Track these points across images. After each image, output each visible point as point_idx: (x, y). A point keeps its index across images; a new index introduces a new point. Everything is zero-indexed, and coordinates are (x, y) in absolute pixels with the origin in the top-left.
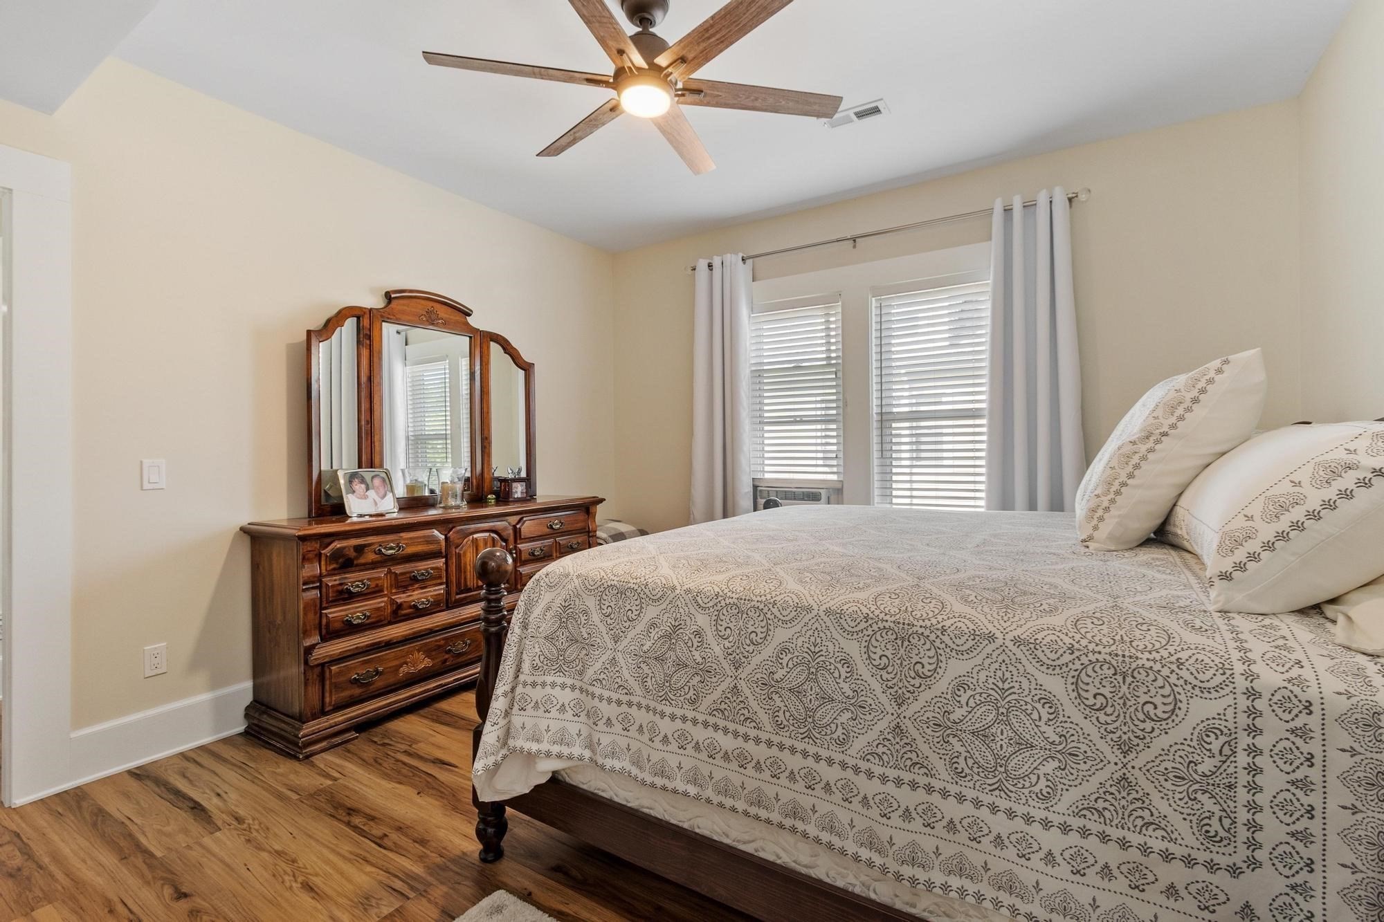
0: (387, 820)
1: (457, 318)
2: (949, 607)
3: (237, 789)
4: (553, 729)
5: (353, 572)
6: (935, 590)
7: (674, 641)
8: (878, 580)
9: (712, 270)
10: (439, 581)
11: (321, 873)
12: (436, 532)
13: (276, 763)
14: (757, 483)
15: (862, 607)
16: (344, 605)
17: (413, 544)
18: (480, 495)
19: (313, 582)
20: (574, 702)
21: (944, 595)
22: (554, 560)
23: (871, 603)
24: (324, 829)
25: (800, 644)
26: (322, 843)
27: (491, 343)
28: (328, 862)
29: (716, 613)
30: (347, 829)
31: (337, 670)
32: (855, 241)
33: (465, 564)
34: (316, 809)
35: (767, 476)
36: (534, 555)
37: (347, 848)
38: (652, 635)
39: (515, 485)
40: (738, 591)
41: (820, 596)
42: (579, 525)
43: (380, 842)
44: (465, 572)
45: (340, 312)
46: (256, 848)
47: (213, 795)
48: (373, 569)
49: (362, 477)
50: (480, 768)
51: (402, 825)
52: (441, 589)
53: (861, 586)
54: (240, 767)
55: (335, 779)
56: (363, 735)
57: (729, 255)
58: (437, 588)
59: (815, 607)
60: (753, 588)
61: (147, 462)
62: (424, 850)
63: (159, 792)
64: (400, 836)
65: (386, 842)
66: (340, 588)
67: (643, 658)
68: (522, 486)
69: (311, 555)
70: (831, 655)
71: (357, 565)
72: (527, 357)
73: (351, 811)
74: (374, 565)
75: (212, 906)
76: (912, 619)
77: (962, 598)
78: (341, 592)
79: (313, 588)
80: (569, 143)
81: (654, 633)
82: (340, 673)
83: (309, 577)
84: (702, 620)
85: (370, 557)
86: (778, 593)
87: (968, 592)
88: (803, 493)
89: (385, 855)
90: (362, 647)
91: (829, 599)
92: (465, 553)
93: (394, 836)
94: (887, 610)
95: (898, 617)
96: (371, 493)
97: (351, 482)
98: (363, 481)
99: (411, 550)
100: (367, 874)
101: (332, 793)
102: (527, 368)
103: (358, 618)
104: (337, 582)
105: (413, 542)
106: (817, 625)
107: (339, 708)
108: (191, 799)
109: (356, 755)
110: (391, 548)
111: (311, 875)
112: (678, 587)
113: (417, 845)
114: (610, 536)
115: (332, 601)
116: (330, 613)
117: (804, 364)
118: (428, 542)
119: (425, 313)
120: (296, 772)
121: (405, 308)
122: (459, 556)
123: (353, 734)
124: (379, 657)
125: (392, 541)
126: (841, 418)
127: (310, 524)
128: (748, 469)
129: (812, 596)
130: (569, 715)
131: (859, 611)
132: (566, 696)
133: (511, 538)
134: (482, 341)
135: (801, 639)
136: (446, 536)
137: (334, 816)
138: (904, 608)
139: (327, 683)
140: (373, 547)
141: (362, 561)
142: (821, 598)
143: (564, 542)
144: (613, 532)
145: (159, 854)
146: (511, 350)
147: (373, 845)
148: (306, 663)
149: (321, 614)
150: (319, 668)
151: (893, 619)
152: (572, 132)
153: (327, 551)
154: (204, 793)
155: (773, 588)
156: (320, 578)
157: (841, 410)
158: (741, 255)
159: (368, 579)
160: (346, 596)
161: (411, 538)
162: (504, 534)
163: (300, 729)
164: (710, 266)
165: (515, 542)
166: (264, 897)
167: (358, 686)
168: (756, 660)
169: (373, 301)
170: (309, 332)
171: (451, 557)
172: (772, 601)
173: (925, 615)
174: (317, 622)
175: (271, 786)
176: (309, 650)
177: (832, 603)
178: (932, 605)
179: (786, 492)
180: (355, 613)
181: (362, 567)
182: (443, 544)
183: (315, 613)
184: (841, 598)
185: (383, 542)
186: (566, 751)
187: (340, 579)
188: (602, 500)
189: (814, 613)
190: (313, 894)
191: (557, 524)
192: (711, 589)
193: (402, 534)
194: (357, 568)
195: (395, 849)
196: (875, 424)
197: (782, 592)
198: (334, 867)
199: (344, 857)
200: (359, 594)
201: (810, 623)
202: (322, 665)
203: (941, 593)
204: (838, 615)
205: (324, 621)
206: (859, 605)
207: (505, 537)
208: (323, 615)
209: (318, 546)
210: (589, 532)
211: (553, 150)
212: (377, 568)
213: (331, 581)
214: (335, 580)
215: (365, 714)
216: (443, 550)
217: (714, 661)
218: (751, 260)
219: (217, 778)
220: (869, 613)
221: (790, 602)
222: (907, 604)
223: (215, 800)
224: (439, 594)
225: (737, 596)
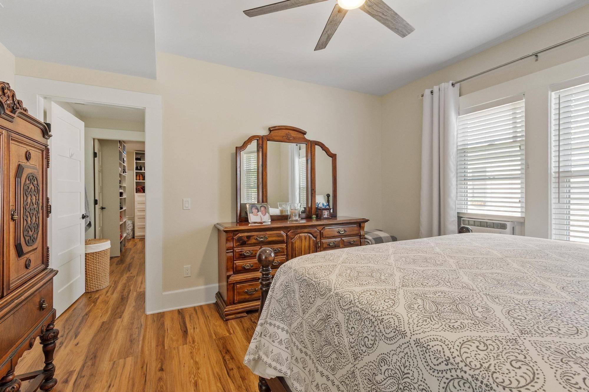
0: (237, 361)
1: (300, 136)
2: (541, 382)
3: (200, 328)
4: (275, 352)
5: (246, 247)
6: (533, 353)
7: (326, 324)
8: (476, 323)
9: (433, 94)
10: (283, 254)
11: (203, 380)
12: (282, 232)
13: (217, 320)
14: (461, 215)
15: (446, 350)
16: (243, 260)
17: (271, 237)
18: (310, 215)
19: (230, 250)
20: (287, 340)
21: (541, 364)
22: (340, 248)
23: (456, 347)
24: (215, 356)
25: (394, 361)
26: (211, 363)
27: (316, 146)
28: (208, 374)
29: (348, 314)
30: (222, 360)
31: (239, 287)
32: (537, 56)
33: (295, 247)
34: (218, 346)
35: (469, 211)
36: (330, 245)
37: (217, 370)
38: (318, 316)
39: (324, 211)
40: (363, 303)
41: (415, 326)
42: (355, 232)
43: (229, 371)
44: (295, 251)
45: (249, 138)
46: (191, 357)
47: (193, 327)
48: (255, 246)
49: (256, 206)
50: (246, 360)
51: (240, 366)
52: (284, 257)
53: (456, 325)
54: (206, 318)
55: (230, 334)
56: (250, 315)
57: (443, 84)
58: (282, 257)
59: (409, 334)
60: (373, 304)
61: (185, 199)
62: (242, 384)
63: (180, 321)
64: (237, 371)
65: (231, 373)
66: (241, 253)
67: (313, 330)
68: (327, 212)
69: (229, 239)
70: (416, 381)
71: (247, 244)
72: (333, 151)
73: (228, 352)
74: (254, 245)
75: (166, 378)
76: (491, 381)
77: (564, 375)
78: (241, 255)
79: (230, 252)
80: (327, 39)
81: (319, 315)
82: (240, 288)
83: (229, 247)
84: (340, 317)
85: (253, 241)
86: (387, 313)
87: (576, 368)
88: (493, 223)
89: (227, 380)
90: (249, 279)
91: (420, 331)
92: (295, 242)
93: (235, 371)
94: (468, 360)
95: (477, 372)
96: (260, 213)
97: (251, 209)
98: (257, 209)
99: (270, 239)
100: (217, 386)
101: (226, 340)
102: (333, 157)
103: (248, 266)
104: (240, 250)
105: (271, 235)
106: (407, 350)
107: (240, 302)
108: (186, 327)
109: (242, 324)
110: (262, 238)
111: (200, 378)
112: (333, 290)
113: (240, 379)
114: (373, 239)
115: (238, 258)
116: (237, 263)
117: (496, 143)
118: (278, 236)
119: (285, 135)
120: (220, 326)
121: (277, 134)
122: (292, 243)
123: (245, 314)
124: (256, 284)
125: (262, 235)
126: (524, 176)
127: (237, 225)
128: (454, 207)
129: (409, 324)
130: (283, 347)
131: (442, 352)
132: (283, 336)
133: (319, 237)
134: (312, 145)
135: (395, 357)
136: (287, 234)
137: (221, 352)
138: (486, 365)
139: (236, 291)
140: (254, 237)
141: (249, 242)
142: (415, 328)
143: (346, 240)
144: (376, 237)
145: (166, 348)
146: (325, 149)
147: (226, 373)
148: (227, 282)
149: (234, 262)
150: (233, 285)
151: (472, 372)
152: (325, 32)
153: (236, 237)
154: (191, 326)
155: (385, 307)
156: (233, 248)
157: (524, 171)
158: (451, 82)
159: (252, 250)
160: (243, 256)
161: (270, 234)
162: (315, 234)
163: (225, 308)
164: (432, 92)
165: (321, 239)
166: (181, 381)
167: (248, 295)
168: (367, 359)
169: (264, 132)
170: (236, 147)
171: (289, 244)
172: (381, 318)
173: (507, 382)
174: (232, 266)
175: (210, 330)
176: (228, 277)
177: (423, 335)
178: (520, 372)
179: (481, 222)
180: (247, 264)
181: (250, 245)
182: (285, 237)
183: (231, 262)
184: (432, 333)
185: (258, 235)
186: (279, 367)
187: (241, 249)
188: (367, 221)
189: (407, 339)
190: (195, 388)
191: (342, 231)
192: (350, 297)
193: (267, 232)
194: (248, 245)
195: (232, 378)
196: (553, 180)
197: (390, 313)
198: (209, 377)
199: (214, 374)
200: (249, 256)
201: (403, 347)
202: (234, 284)
203: (538, 359)
204: (424, 349)
205: (235, 266)
206: (444, 346)
207: (315, 236)
208: (234, 264)
209: (232, 235)
210: (360, 236)
211: (321, 45)
212: (257, 246)
213: (237, 250)
214: (239, 250)
215: (249, 307)
216: (285, 240)
217: (343, 348)
218: (459, 84)
219: (198, 321)
220: (451, 357)
221: (392, 323)
222: (492, 362)
223: (192, 330)
224: (283, 260)
225: (361, 307)
